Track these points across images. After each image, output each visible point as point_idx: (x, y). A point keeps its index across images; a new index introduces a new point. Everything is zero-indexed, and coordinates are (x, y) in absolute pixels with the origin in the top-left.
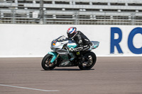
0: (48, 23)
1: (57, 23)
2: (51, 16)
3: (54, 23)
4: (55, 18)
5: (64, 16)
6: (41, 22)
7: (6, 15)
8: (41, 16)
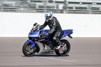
0: (69, 13)
1: (76, 13)
2: (72, 8)
3: (74, 13)
4: (74, 9)
5: (81, 8)
6: (65, 12)
7: (40, 7)
8: (65, 8)
